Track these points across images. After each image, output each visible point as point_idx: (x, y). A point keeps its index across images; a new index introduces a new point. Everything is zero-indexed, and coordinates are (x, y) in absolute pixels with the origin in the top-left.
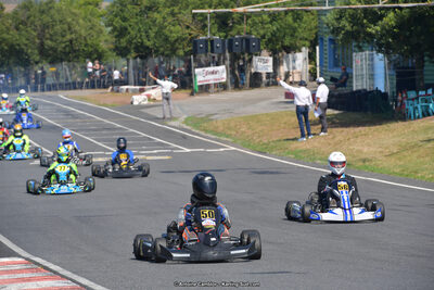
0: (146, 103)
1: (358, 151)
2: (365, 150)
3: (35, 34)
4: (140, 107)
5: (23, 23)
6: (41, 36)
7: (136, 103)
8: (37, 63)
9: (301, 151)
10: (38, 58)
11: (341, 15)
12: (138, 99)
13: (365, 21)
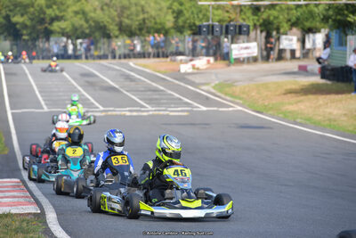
0: (191, 71)
1: (330, 113)
2: (335, 112)
3: (115, 13)
4: (186, 74)
5: (106, 4)
6: (120, 16)
7: (182, 71)
8: (117, 37)
9: (290, 112)
10: (117, 33)
11: (330, 7)
12: (185, 68)
13: (346, 12)
